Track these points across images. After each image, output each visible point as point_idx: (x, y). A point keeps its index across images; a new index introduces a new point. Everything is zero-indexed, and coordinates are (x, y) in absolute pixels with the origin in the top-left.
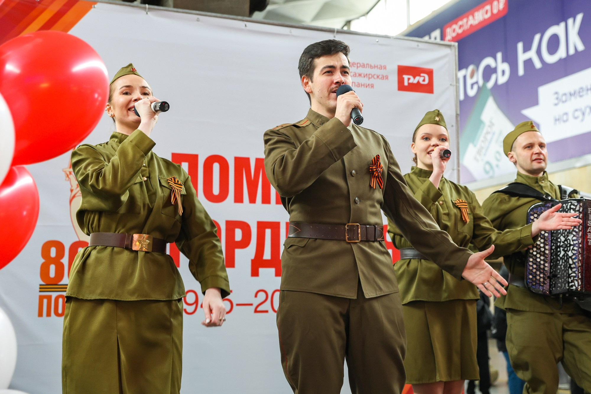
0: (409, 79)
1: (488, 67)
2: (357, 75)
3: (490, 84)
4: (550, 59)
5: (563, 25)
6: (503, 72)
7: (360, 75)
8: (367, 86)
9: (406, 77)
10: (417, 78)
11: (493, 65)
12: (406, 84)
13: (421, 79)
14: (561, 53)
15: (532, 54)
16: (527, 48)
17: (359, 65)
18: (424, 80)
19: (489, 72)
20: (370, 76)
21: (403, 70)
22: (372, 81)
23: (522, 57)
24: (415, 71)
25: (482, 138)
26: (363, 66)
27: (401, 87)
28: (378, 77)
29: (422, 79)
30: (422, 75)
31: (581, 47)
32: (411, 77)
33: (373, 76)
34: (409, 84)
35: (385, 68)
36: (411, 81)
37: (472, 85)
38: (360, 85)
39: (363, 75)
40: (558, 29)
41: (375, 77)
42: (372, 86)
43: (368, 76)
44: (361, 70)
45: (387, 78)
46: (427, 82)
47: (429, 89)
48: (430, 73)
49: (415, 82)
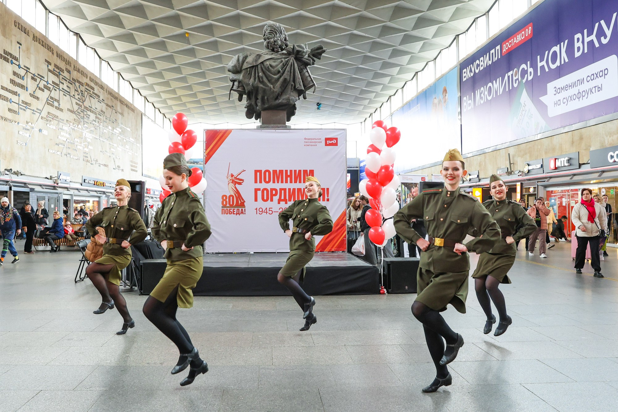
1: (523, 69)
3: (524, 81)
4: (553, 67)
5: (558, 46)
6: (531, 72)
9: (328, 141)
10: (332, 141)
11: (526, 69)
12: (328, 143)
13: (333, 142)
14: (558, 63)
15: (544, 63)
16: (542, 60)
19: (524, 72)
21: (327, 139)
22: (316, 144)
23: (540, 65)
24: (331, 139)
25: (520, 114)
26: (313, 139)
27: (326, 145)
28: (318, 142)
31: (567, 60)
35: (321, 139)
37: (516, 80)
40: (556, 49)
43: (315, 142)
44: (312, 141)
45: (321, 142)
46: (335, 142)
47: (336, 144)
48: (336, 139)
49: (331, 142)
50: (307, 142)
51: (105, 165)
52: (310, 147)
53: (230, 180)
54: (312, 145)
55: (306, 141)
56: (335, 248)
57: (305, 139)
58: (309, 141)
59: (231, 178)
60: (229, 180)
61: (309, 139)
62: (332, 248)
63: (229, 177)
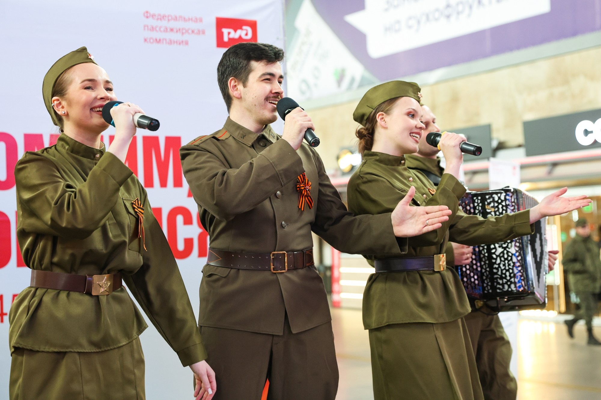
0: (229, 33)
2: (169, 30)
7: (172, 30)
8: (180, 43)
9: (225, 31)
10: (239, 32)
12: (226, 39)
13: (243, 34)
17: (170, 18)
18: (247, 34)
20: (184, 31)
21: (222, 23)
22: (186, 37)
24: (236, 24)
26: (176, 19)
27: (221, 43)
28: (193, 32)
30: (244, 27)
32: (232, 31)
33: (187, 31)
34: (229, 39)
35: (201, 20)
36: (231, 36)
38: (172, 42)
39: (175, 30)
41: (190, 31)
42: (187, 43)
43: (181, 31)
44: (172, 24)
45: (203, 32)
46: (250, 36)
48: (253, 24)
49: (237, 36)
50: (153, 29)
52: (165, 47)
54: (171, 42)
55: (151, 22)
57: (147, 15)
58: (159, 23)
61: (162, 17)
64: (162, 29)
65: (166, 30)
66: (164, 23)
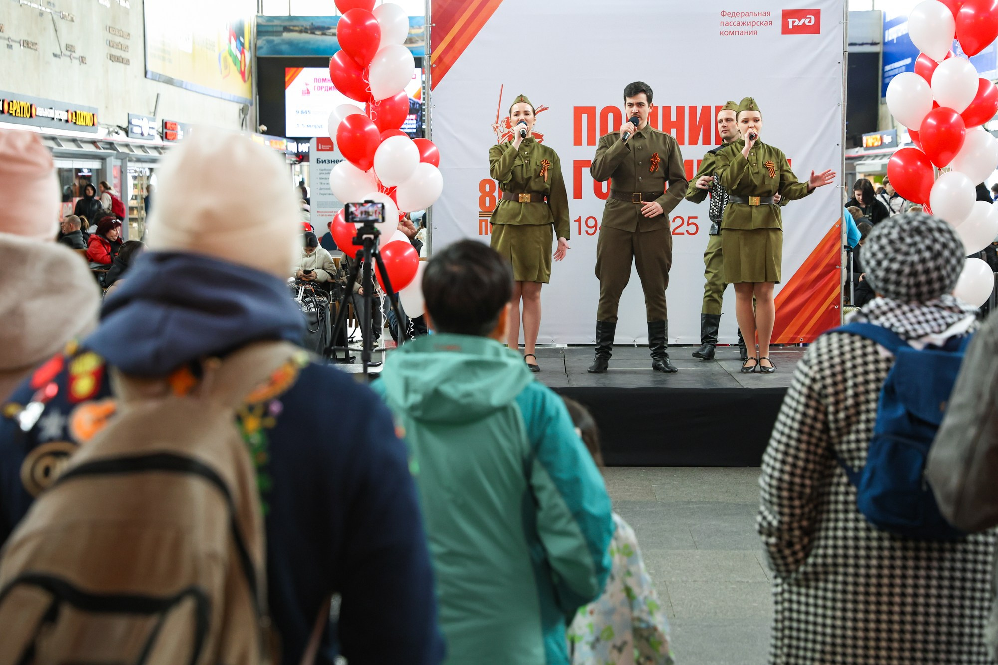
0: (794, 22)
2: (741, 24)
7: (743, 24)
8: (751, 33)
9: (791, 21)
10: (803, 20)
12: (791, 27)
13: (806, 22)
17: (742, 14)
18: (810, 22)
20: (754, 24)
21: (787, 15)
22: (755, 28)
24: (800, 14)
26: (747, 15)
27: (786, 31)
28: (762, 24)
29: (808, 20)
30: (808, 16)
32: (796, 20)
33: (757, 24)
34: (793, 26)
35: (769, 14)
36: (796, 24)
38: (744, 33)
39: (746, 24)
41: (759, 24)
42: (756, 33)
43: (751, 24)
44: (745, 19)
45: (771, 23)
46: (813, 22)
47: (815, 29)
48: (817, 14)
49: (801, 24)
50: (728, 24)
51: (27, 44)
52: (737, 37)
53: (503, 136)
54: (742, 33)
55: (726, 19)
56: (808, 333)
57: (723, 14)
58: (733, 20)
59: (506, 131)
60: (500, 135)
61: (735, 15)
62: (798, 333)
63: (501, 128)
64: (735, 24)
65: (739, 24)
66: (738, 19)
